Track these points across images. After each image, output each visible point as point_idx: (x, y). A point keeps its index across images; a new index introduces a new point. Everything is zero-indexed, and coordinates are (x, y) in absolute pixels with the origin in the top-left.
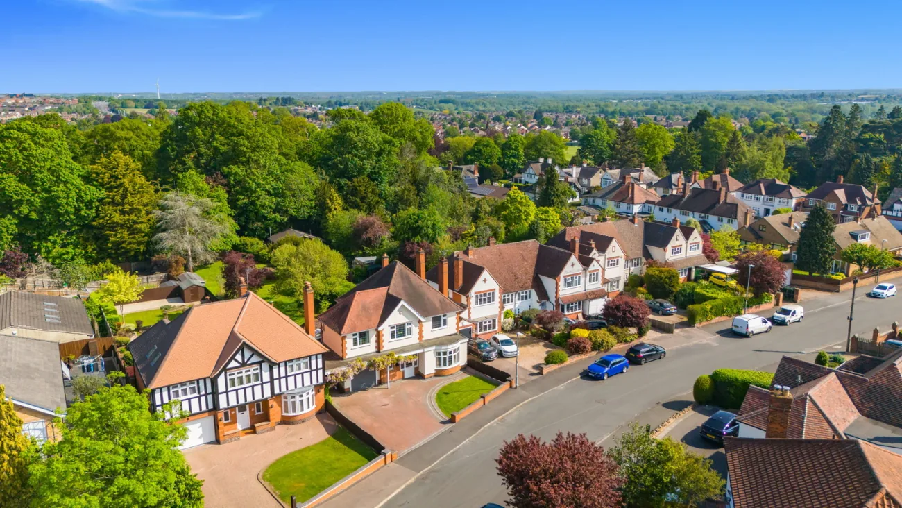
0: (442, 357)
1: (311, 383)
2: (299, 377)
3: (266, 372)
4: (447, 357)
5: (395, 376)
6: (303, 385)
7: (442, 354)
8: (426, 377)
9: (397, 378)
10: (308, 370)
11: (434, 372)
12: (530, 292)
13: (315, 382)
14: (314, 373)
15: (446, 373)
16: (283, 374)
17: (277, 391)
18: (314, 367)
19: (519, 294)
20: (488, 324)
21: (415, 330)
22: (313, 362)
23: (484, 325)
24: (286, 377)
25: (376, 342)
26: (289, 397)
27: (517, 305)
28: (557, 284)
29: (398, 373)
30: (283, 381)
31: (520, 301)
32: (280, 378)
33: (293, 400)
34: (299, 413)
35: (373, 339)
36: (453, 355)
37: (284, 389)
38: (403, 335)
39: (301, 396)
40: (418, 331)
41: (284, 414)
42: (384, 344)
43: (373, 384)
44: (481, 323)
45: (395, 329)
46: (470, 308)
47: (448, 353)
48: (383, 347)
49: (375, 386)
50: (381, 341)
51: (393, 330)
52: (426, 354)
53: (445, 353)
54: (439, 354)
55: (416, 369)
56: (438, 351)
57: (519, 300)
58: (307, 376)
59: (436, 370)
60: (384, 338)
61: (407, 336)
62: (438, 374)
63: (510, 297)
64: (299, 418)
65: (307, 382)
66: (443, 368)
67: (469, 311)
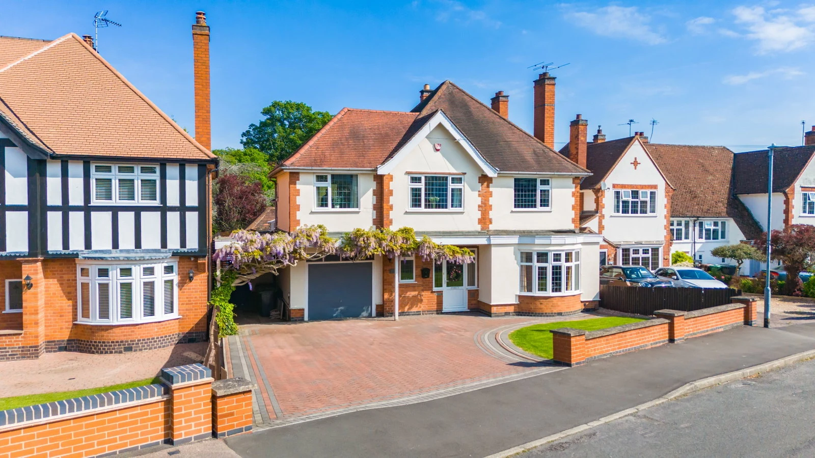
0: (536, 265)
1: (164, 244)
2: (126, 220)
3: (16, 175)
4: (549, 265)
5: (417, 300)
6: (138, 244)
7: (535, 258)
8: (494, 310)
9: (422, 307)
10: (157, 203)
11: (514, 301)
12: (723, 224)
13: (174, 243)
14: (173, 218)
15: (545, 307)
16: (77, 199)
17: (54, 244)
18: (173, 199)
19: (701, 224)
20: (641, 255)
21: (471, 197)
22: (173, 186)
23: (632, 255)
24: (87, 209)
25: (375, 207)
26: (93, 270)
27: (698, 246)
28: (787, 202)
29: (426, 295)
30: (76, 219)
31: (703, 240)
32: (65, 209)
33: (103, 280)
34: (115, 318)
35: (367, 199)
36: (564, 264)
37: (77, 243)
38: (442, 204)
39: (126, 272)
40: (479, 201)
41: (81, 320)
42: (392, 215)
43: (365, 314)
44: (626, 251)
45: (422, 186)
46: (602, 217)
47: (551, 257)
48: (391, 222)
49: (370, 316)
50: (385, 206)
51: (416, 185)
52: (494, 251)
53: (543, 257)
54: (528, 257)
55: (473, 295)
56: (526, 249)
57: (701, 237)
58: (151, 221)
59: (520, 297)
60: (392, 200)
61: (450, 209)
62: (525, 307)
63: (683, 227)
64: (116, 335)
65: (151, 240)
66: (536, 293)
67: (600, 222)
